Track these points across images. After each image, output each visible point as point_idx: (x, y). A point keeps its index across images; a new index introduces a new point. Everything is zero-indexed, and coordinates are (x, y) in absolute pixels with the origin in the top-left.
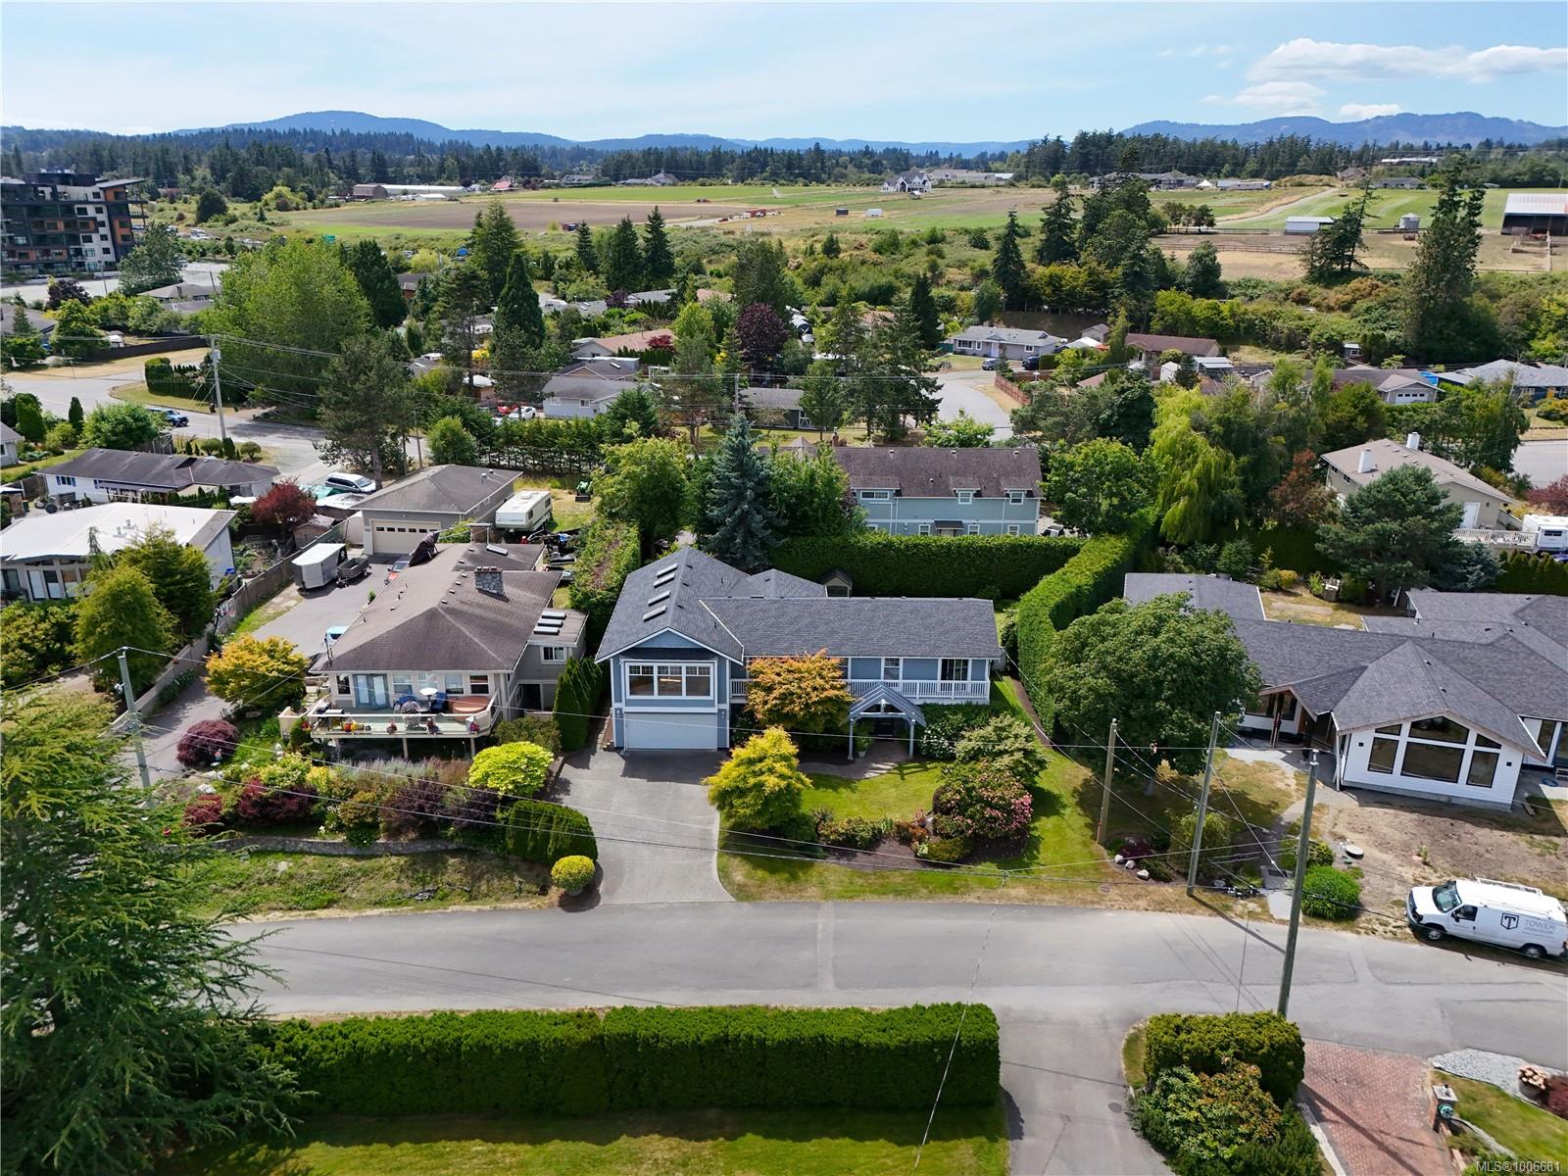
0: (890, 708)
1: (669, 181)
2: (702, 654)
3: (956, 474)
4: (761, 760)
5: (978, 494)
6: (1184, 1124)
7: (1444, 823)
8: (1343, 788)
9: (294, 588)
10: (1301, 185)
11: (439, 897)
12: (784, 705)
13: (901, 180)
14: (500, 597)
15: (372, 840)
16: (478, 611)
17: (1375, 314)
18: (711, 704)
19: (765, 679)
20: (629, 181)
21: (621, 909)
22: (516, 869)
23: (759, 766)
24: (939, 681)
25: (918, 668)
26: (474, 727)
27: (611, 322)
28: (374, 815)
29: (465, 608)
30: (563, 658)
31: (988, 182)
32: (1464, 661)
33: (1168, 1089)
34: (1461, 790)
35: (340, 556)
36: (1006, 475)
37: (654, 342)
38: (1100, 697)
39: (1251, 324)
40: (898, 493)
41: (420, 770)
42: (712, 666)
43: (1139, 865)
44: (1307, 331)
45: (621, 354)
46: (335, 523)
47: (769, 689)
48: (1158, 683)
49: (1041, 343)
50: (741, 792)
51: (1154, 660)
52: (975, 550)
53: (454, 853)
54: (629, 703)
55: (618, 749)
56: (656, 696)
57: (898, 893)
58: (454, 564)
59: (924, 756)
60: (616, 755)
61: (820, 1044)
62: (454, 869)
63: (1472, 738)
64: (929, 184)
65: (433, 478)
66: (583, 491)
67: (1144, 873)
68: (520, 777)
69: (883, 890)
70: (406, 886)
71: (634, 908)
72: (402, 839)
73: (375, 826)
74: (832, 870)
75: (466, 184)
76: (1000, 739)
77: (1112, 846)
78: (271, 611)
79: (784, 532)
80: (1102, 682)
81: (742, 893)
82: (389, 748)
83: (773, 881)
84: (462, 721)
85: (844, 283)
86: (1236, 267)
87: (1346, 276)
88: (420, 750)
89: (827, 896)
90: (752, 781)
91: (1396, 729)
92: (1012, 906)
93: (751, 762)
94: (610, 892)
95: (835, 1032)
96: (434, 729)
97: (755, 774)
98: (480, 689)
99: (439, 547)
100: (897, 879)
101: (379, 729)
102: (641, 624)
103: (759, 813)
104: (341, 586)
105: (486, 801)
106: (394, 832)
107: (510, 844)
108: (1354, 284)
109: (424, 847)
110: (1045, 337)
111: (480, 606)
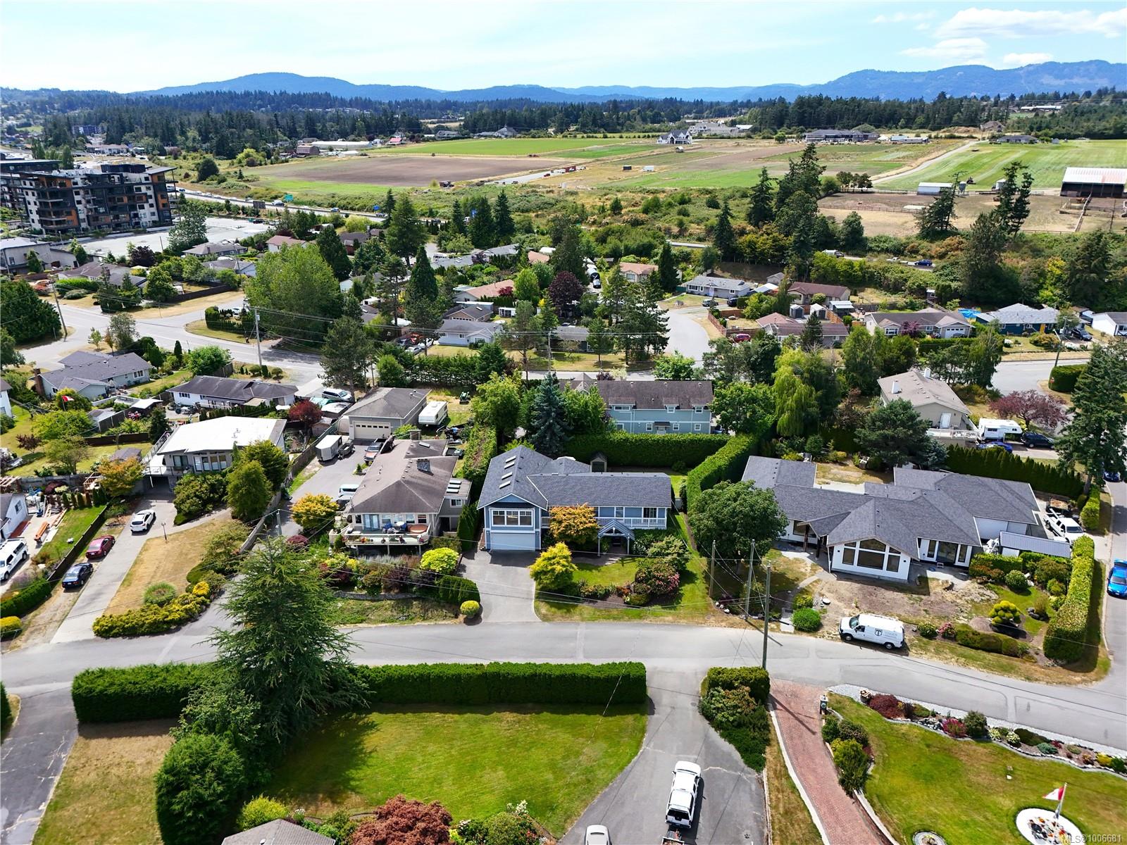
0: (617, 531)
1: (510, 134)
2: (528, 505)
3: (666, 396)
4: (554, 558)
5: (678, 408)
6: (718, 709)
7: (871, 588)
8: (832, 572)
9: (316, 460)
10: (952, 137)
11: (410, 618)
12: (566, 531)
13: (671, 135)
14: (429, 473)
15: (378, 593)
16: (420, 482)
17: (947, 271)
18: (532, 529)
19: (560, 516)
20: (483, 133)
21: (492, 624)
22: (444, 607)
23: (552, 561)
24: (643, 518)
25: (632, 512)
26: (421, 540)
27: (476, 274)
28: (379, 581)
29: (413, 480)
30: (461, 505)
31: (733, 135)
32: (898, 510)
33: (713, 696)
34: (884, 573)
35: (339, 442)
36: (694, 397)
37: (501, 291)
38: (709, 530)
39: (872, 275)
40: (635, 407)
41: (398, 560)
42: (533, 511)
43: (725, 608)
44: (906, 280)
45: (482, 300)
46: (333, 421)
47: (560, 522)
48: (734, 524)
49: (739, 288)
50: (545, 573)
51: (733, 513)
52: (672, 443)
53: (415, 599)
54: (493, 528)
55: (488, 550)
56: (506, 525)
57: (615, 619)
58: (405, 454)
59: (634, 554)
60: (487, 553)
61: (573, 676)
62: (416, 607)
63: (888, 549)
64: (690, 138)
65: (386, 397)
66: (464, 398)
67: (727, 610)
68: (444, 565)
69: (608, 618)
70: (395, 614)
71: (497, 624)
72: (392, 593)
73: (380, 586)
74: (586, 608)
75: (371, 139)
76: (668, 548)
77: (715, 598)
78: (307, 474)
79: (572, 433)
80: (710, 523)
81: (545, 618)
82: (381, 550)
83: (559, 613)
84: (415, 537)
85: (621, 241)
86: (875, 225)
87: (944, 234)
88: (396, 551)
89: (583, 620)
90: (550, 568)
91: (854, 544)
92: (665, 624)
93: (549, 559)
94: (487, 617)
95: (579, 672)
96: (402, 541)
97: (551, 565)
98: (422, 521)
99: (395, 442)
100: (615, 612)
101: (377, 540)
102: (498, 490)
103: (553, 583)
104: (341, 459)
105: (430, 575)
106: (388, 589)
107: (441, 595)
108: (948, 241)
109: (402, 596)
110: (742, 284)
111: (420, 478)
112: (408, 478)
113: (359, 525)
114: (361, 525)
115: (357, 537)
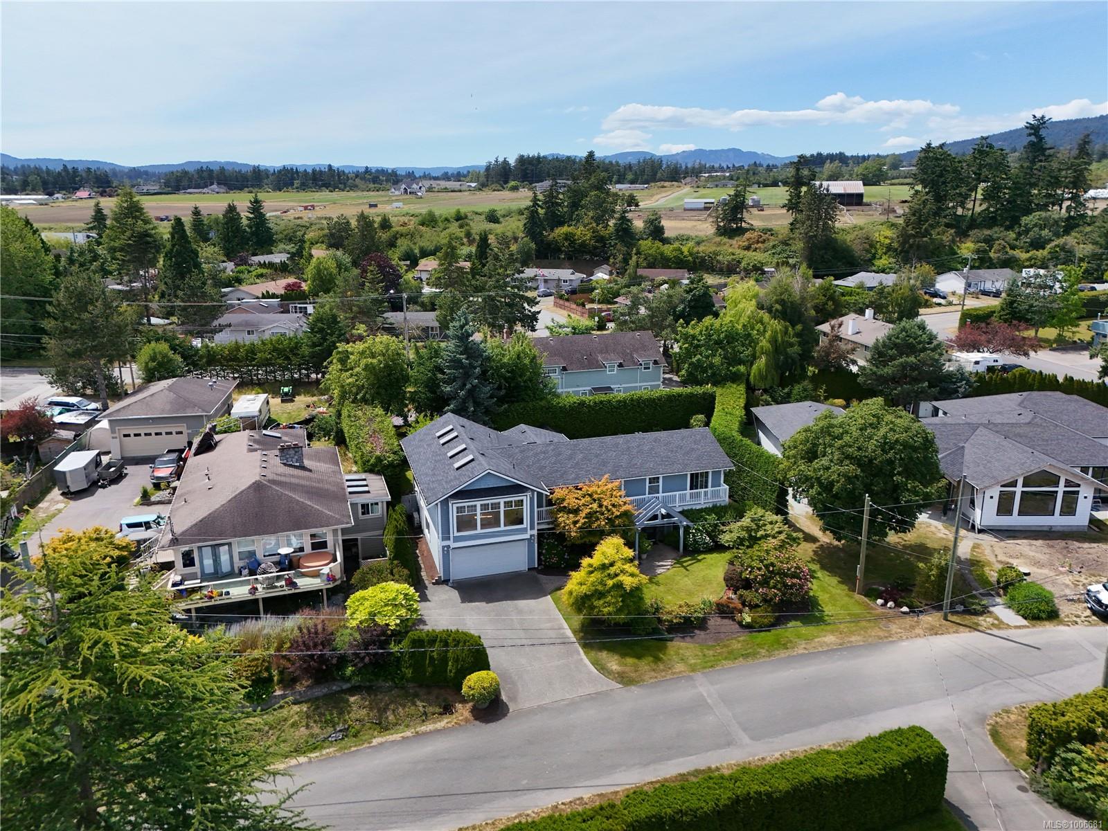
0: (668, 516)
1: (222, 190)
3: (601, 352)
4: (612, 564)
5: (620, 365)
8: (980, 531)
9: (56, 493)
10: (663, 187)
11: (349, 733)
13: (404, 186)
14: (303, 468)
15: (270, 694)
16: (293, 480)
17: (779, 249)
18: (525, 530)
20: (189, 190)
21: (531, 712)
22: (416, 695)
23: (612, 570)
24: (688, 491)
25: (674, 482)
26: (331, 578)
27: (242, 276)
28: (268, 669)
29: (279, 478)
30: (380, 511)
31: (463, 188)
34: (1057, 520)
35: (96, 462)
36: (636, 350)
37: (288, 287)
38: (849, 479)
39: (703, 259)
41: (292, 623)
42: (526, 498)
43: (898, 605)
44: (739, 262)
45: (264, 297)
46: (76, 436)
49: (573, 277)
50: (600, 595)
53: (353, 690)
54: (456, 539)
55: (446, 582)
57: (746, 656)
58: (246, 448)
59: (693, 551)
60: (445, 588)
62: (358, 707)
63: (1062, 483)
64: (423, 189)
65: (170, 388)
66: (286, 394)
67: (905, 609)
69: (732, 656)
70: (316, 730)
71: (542, 709)
72: (298, 688)
73: (270, 679)
74: (682, 649)
75: (51, 194)
76: (759, 527)
77: (871, 593)
78: (42, 515)
81: (624, 679)
82: (246, 609)
83: (645, 665)
84: (316, 575)
87: (740, 231)
88: (281, 606)
89: (693, 669)
90: (610, 583)
91: (1014, 484)
92: (831, 651)
93: (604, 567)
94: (514, 699)
96: (291, 583)
97: (610, 576)
98: (319, 546)
99: (217, 437)
100: (736, 645)
101: (239, 592)
102: (453, 473)
103: (619, 611)
104: (103, 487)
105: (376, 636)
106: (289, 682)
107: (409, 673)
108: (747, 235)
109: (320, 691)
110: (573, 274)
112: (271, 476)
113: (189, 570)
114: (196, 569)
115: (193, 590)
